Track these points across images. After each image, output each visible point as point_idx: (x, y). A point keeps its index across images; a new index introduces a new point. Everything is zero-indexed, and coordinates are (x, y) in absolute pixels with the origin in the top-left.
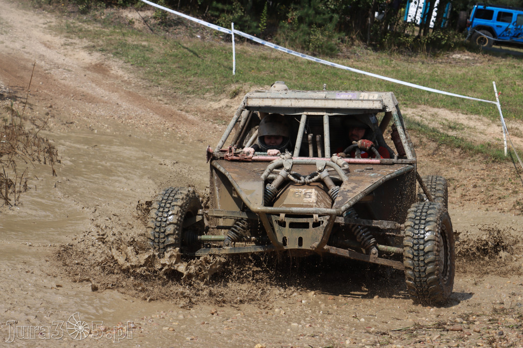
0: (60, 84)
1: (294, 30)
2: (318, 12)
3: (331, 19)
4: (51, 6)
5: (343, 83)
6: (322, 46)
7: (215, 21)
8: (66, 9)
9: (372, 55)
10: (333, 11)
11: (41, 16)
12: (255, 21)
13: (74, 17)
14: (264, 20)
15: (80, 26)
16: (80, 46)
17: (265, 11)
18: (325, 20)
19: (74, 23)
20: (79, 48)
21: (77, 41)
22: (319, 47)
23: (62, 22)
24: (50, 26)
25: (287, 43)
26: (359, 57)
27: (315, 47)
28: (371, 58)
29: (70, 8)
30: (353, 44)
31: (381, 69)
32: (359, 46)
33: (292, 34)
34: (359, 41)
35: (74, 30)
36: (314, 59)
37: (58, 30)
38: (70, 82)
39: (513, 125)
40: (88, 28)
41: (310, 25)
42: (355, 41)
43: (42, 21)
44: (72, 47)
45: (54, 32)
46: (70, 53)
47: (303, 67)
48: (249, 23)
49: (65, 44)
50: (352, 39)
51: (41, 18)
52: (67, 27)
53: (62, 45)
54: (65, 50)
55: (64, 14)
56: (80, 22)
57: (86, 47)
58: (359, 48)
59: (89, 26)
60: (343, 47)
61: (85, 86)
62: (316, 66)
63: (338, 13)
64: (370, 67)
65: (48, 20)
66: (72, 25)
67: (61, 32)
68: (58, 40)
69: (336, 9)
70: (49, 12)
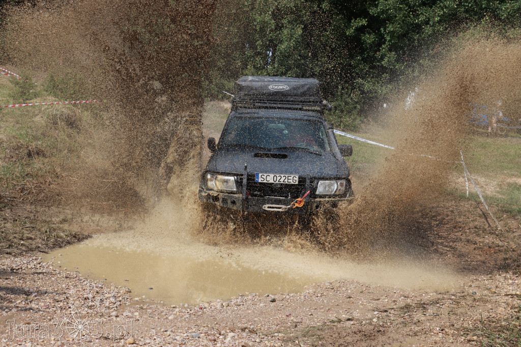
2: (347, 103)
3: (355, 108)
10: (356, 103)
18: (351, 108)
22: (347, 125)
26: (373, 132)
27: (345, 126)
30: (369, 124)
32: (373, 125)
34: (373, 122)
36: (343, 134)
39: (473, 177)
42: (371, 122)
50: (369, 121)
58: (373, 127)
60: (363, 125)
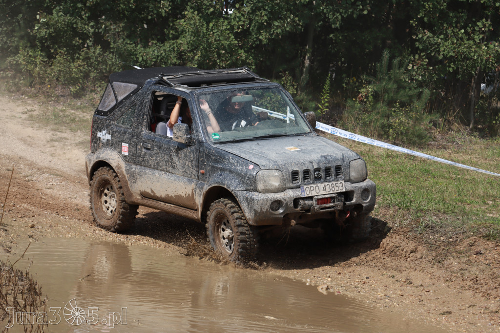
0: (46, 194)
1: (367, 111)
2: (400, 86)
3: (419, 95)
4: (33, 89)
5: (437, 183)
6: (407, 133)
7: (258, 102)
8: (53, 92)
9: (478, 143)
10: (421, 85)
11: (20, 102)
12: (311, 100)
13: (64, 103)
14: (326, 97)
15: (72, 114)
16: (72, 142)
17: (327, 87)
18: (411, 97)
19: (64, 110)
20: (71, 144)
21: (67, 134)
22: (402, 133)
23: (48, 109)
24: (31, 116)
25: (357, 130)
26: (459, 147)
27: (398, 134)
28: (477, 147)
29: (59, 91)
30: (450, 129)
31: (491, 162)
32: (459, 131)
33: (365, 117)
34: (459, 124)
35: (64, 120)
37: (43, 121)
38: (58, 191)
40: (84, 117)
41: (390, 103)
42: (453, 124)
43: (20, 109)
44: (61, 144)
45: (37, 124)
46: (59, 151)
47: (381, 162)
48: (304, 103)
49: (52, 140)
50: (449, 122)
51: (18, 106)
52: (55, 116)
53: (48, 142)
54: (52, 148)
55: (50, 99)
56: (72, 109)
57: (81, 143)
58: (460, 134)
59: (85, 114)
60: (436, 133)
61: (80, 197)
62: (398, 160)
63: (427, 86)
64: (475, 160)
65: (29, 108)
66: (61, 114)
67: (47, 124)
68: (42, 135)
69: (425, 82)
70: (30, 97)
